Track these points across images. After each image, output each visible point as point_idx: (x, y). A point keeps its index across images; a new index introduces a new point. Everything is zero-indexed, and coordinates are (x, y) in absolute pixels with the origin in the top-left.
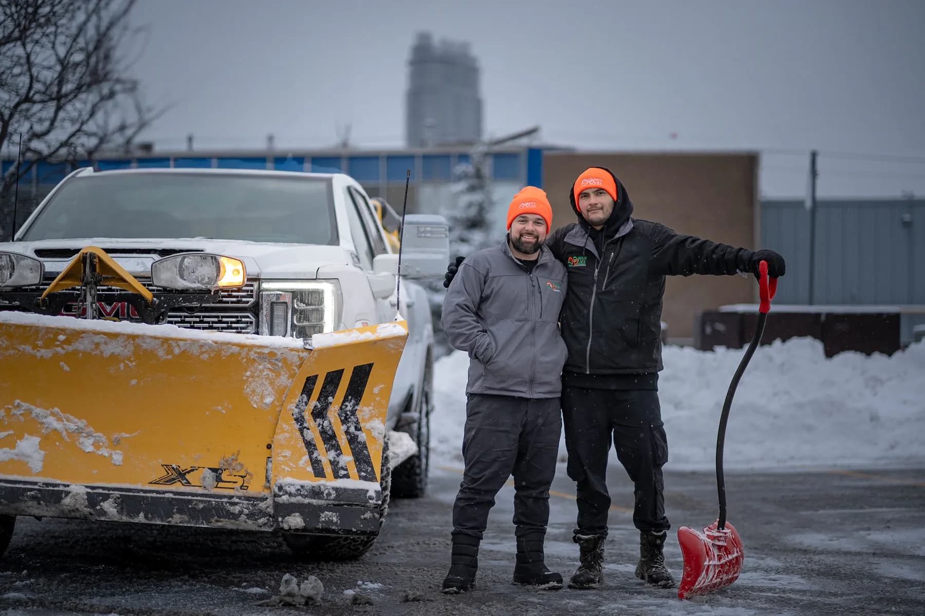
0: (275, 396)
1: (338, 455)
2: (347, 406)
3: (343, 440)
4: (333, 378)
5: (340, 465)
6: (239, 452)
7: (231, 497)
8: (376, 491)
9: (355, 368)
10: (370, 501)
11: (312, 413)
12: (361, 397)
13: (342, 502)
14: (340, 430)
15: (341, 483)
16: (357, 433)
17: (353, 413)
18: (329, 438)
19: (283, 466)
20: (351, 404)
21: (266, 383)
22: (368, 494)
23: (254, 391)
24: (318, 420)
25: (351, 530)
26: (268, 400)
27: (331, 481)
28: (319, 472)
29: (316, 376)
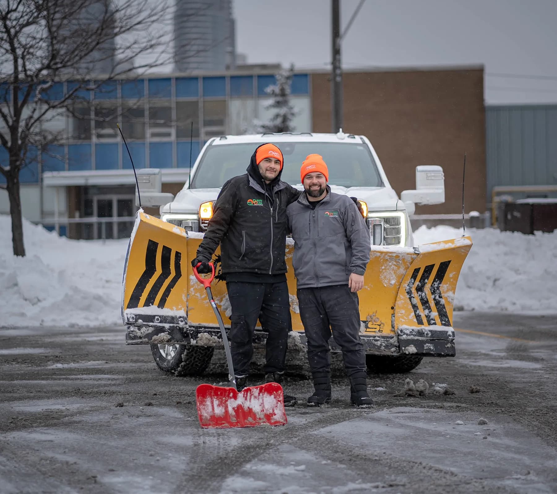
0: (396, 279)
1: (430, 312)
2: (435, 284)
3: (432, 304)
4: (429, 269)
5: (431, 318)
6: (376, 311)
7: (375, 337)
8: (452, 332)
9: (441, 263)
10: (450, 337)
11: (416, 289)
12: (443, 279)
13: (435, 338)
14: (431, 298)
15: (432, 328)
16: (440, 299)
17: (438, 288)
18: (425, 302)
19: (401, 319)
20: (437, 283)
21: (392, 273)
22: (448, 334)
23: (385, 277)
24: (419, 292)
25: (441, 354)
26: (393, 282)
27: (427, 326)
28: (420, 322)
29: (420, 268)
